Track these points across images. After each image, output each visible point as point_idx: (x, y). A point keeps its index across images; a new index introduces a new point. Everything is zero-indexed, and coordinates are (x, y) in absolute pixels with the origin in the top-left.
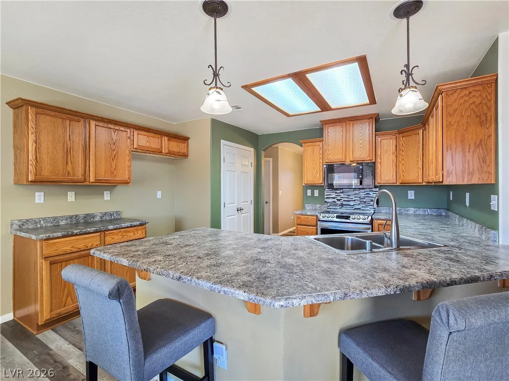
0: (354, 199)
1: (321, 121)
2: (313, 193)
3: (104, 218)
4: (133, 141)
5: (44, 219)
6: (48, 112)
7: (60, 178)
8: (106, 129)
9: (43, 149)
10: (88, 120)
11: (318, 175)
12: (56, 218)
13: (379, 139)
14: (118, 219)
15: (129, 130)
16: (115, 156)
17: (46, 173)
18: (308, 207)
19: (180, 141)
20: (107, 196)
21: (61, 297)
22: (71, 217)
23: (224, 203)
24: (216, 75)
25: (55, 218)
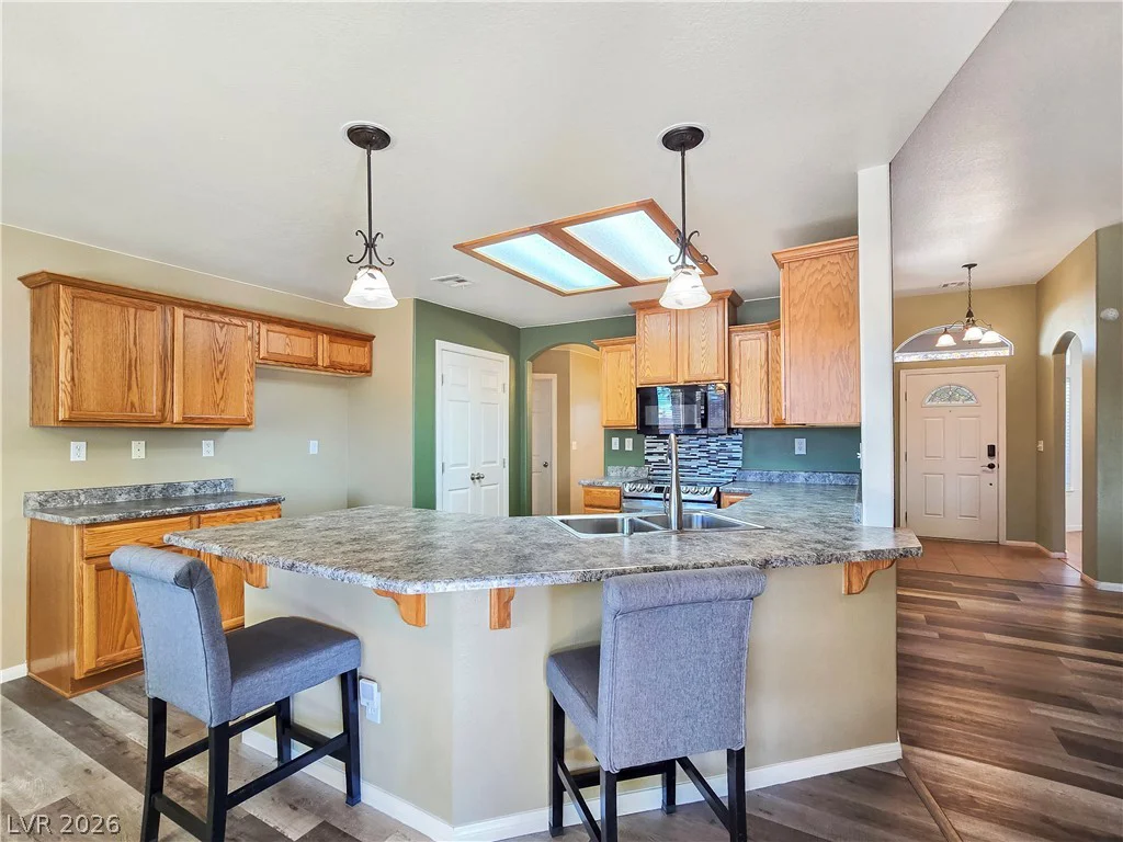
0: (699, 454)
1: (630, 304)
2: (622, 444)
3: (202, 492)
4: (259, 343)
5: (86, 492)
6: (95, 294)
7: (117, 415)
8: (205, 322)
9: (87, 363)
10: (171, 307)
11: (628, 407)
12: (109, 489)
13: (736, 339)
14: (228, 494)
15: (249, 324)
16: (222, 374)
17: (92, 405)
18: (614, 471)
19: (355, 342)
20: (208, 447)
21: (116, 631)
22: (138, 489)
23: (443, 464)
24: (370, 245)
25: (106, 490)
